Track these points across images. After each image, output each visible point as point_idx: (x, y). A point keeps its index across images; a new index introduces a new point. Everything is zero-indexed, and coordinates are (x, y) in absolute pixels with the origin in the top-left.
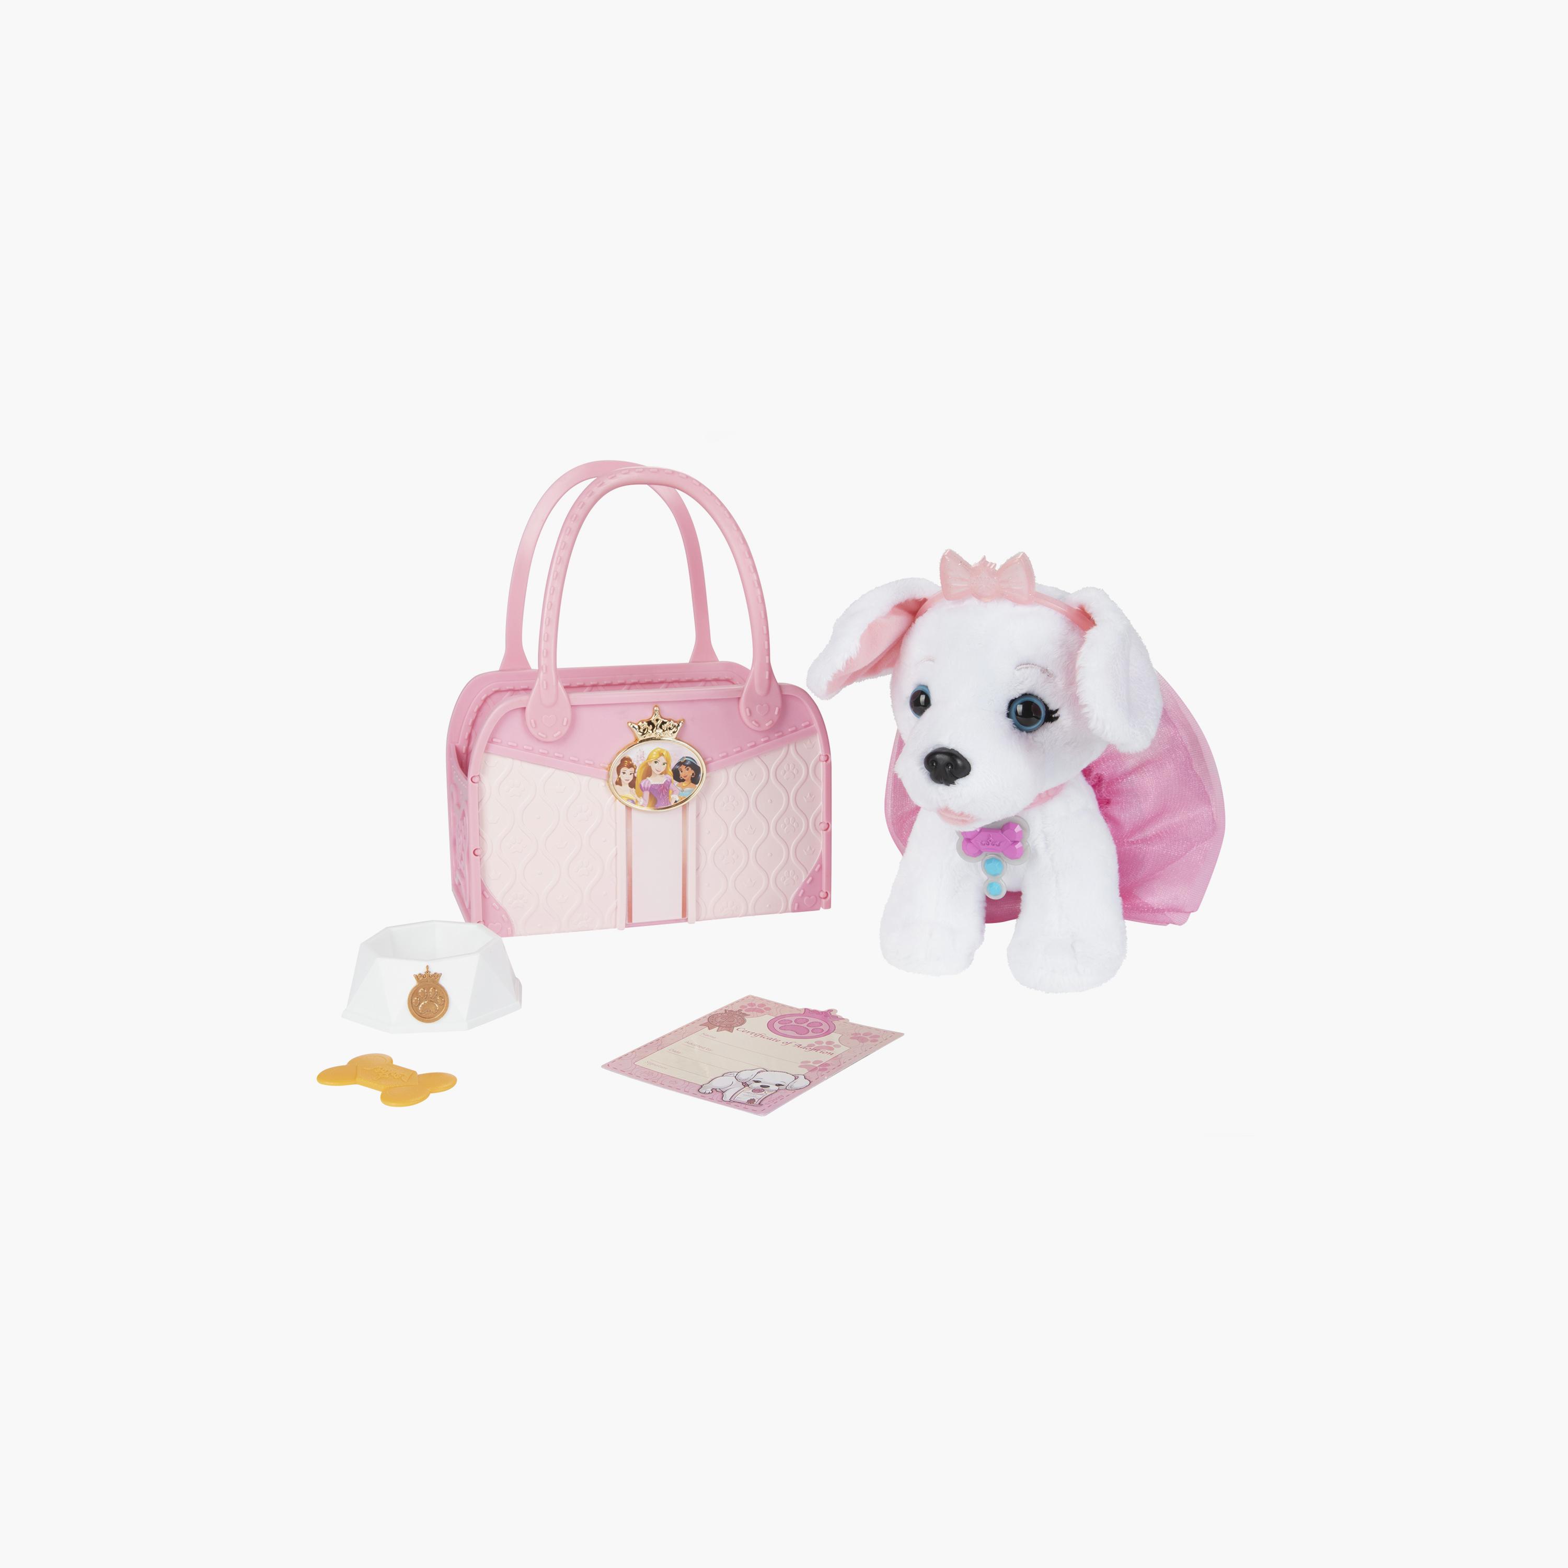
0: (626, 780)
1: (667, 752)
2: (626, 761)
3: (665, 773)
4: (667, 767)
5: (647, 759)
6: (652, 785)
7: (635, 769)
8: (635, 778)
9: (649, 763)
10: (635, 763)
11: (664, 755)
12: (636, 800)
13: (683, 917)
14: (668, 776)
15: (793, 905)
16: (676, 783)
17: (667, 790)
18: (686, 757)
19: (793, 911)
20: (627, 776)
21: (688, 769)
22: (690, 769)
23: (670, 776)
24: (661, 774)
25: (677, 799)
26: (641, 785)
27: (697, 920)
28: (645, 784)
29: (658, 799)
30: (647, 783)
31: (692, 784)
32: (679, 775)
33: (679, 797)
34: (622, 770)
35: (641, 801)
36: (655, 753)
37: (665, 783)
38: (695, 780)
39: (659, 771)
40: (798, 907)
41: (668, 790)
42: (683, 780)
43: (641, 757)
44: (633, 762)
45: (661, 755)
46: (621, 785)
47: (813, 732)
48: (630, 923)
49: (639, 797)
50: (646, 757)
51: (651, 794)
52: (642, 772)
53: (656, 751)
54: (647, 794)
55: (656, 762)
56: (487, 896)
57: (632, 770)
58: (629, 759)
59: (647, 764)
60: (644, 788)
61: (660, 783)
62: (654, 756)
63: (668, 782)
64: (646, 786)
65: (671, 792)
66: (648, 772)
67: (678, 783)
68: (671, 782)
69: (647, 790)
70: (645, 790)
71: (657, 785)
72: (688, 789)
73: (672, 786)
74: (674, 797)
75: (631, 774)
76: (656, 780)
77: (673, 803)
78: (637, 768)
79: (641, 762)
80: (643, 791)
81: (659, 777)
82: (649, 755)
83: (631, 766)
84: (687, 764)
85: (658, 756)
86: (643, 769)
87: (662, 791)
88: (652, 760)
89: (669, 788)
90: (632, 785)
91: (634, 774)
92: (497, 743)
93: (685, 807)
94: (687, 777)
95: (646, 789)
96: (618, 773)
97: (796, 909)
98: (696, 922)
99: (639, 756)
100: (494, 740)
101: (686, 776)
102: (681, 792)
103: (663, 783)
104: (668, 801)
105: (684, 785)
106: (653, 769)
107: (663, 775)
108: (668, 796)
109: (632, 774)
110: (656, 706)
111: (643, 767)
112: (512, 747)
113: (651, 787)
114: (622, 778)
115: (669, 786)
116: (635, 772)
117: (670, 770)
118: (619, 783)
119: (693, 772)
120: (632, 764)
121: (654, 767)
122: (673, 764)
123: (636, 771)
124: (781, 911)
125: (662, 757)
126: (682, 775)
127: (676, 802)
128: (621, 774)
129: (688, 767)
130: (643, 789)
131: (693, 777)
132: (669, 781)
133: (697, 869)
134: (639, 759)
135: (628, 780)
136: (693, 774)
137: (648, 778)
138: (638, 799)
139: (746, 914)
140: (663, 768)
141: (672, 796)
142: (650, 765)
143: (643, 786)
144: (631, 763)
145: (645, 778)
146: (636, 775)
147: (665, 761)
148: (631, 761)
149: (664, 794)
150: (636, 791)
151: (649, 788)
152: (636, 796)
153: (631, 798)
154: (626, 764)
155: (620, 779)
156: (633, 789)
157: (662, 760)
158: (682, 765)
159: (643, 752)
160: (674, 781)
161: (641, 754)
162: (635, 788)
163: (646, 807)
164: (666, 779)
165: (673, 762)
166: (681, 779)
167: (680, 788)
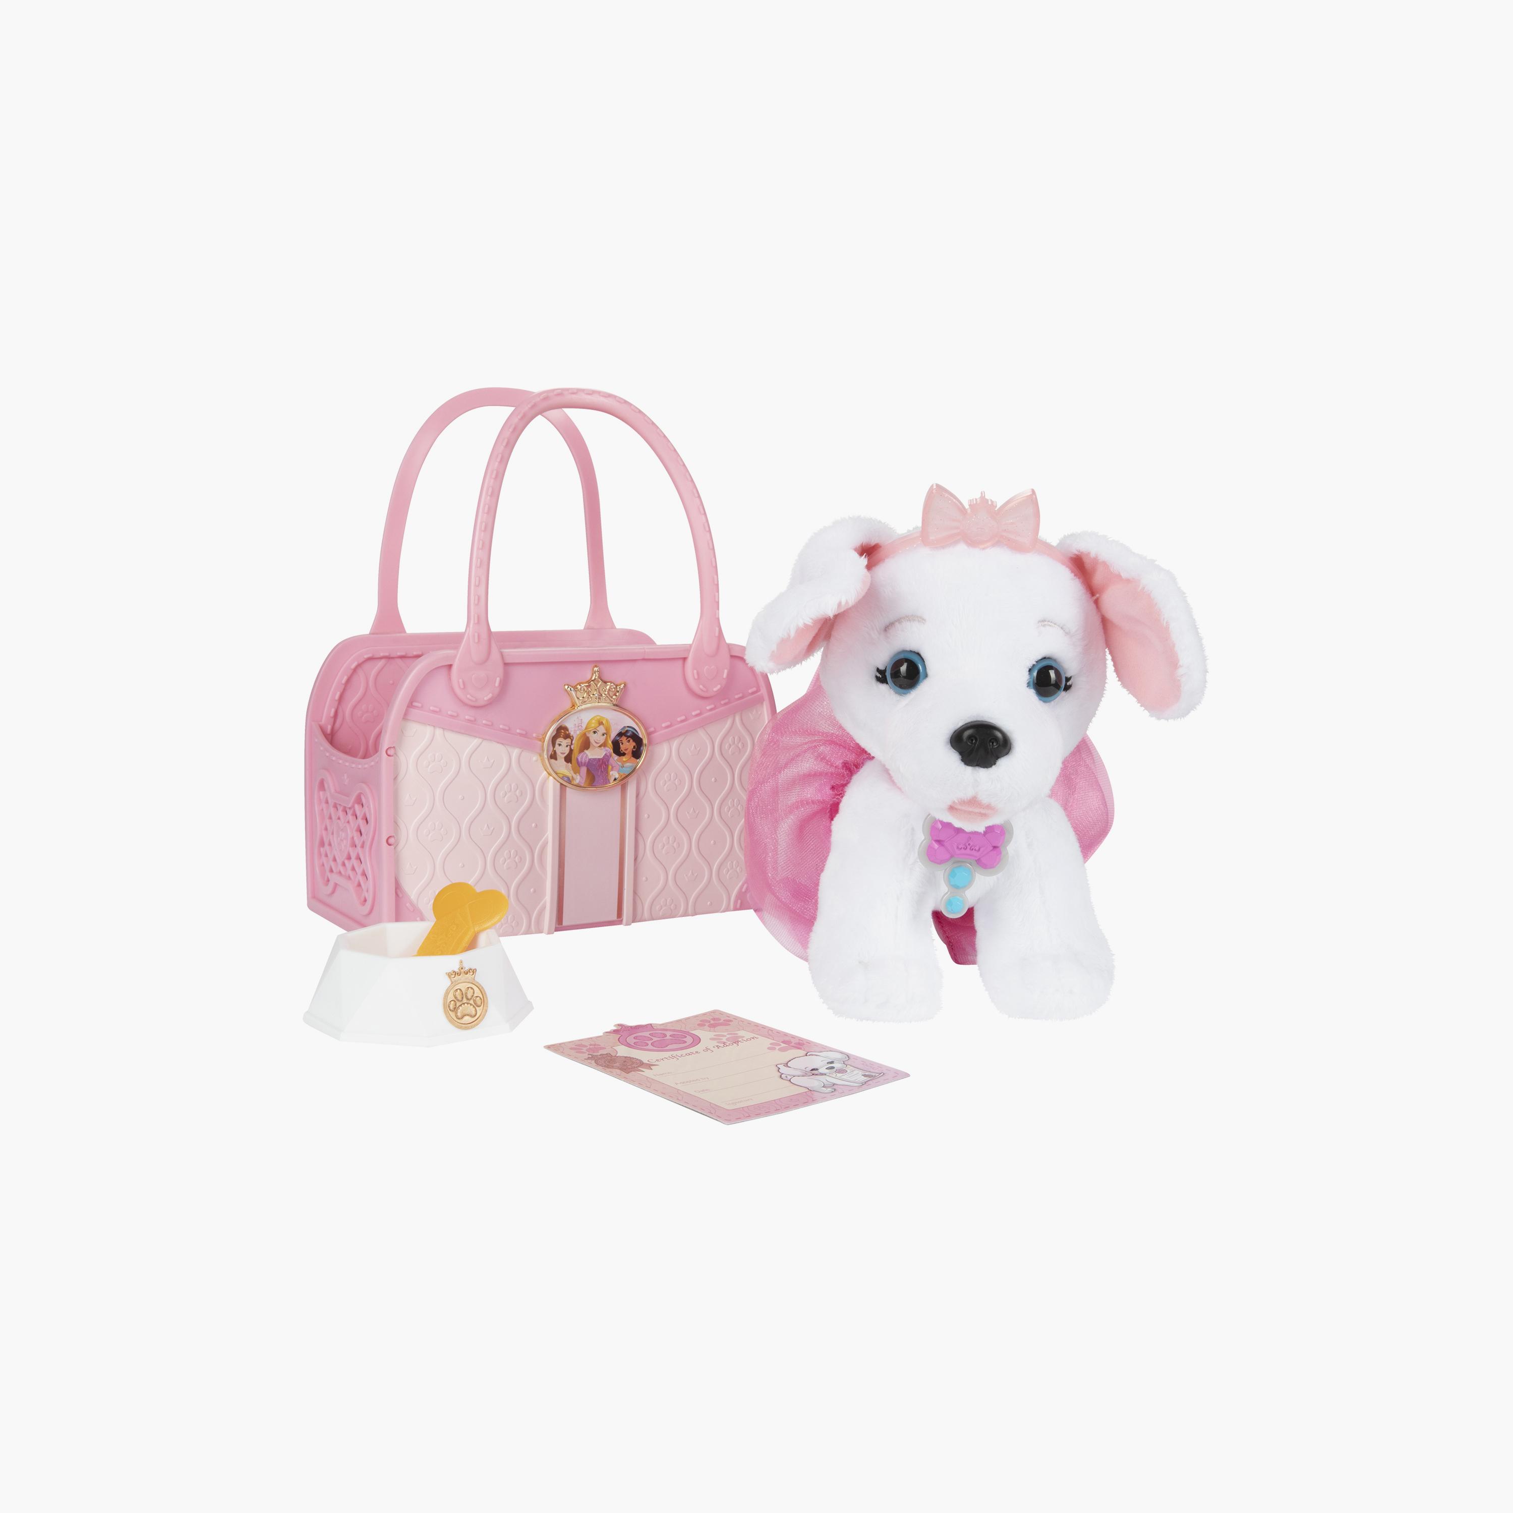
0: (562, 753)
1: (607, 720)
2: (563, 731)
3: (604, 745)
4: (606, 738)
5: (586, 728)
6: (590, 759)
7: (572, 741)
8: (571, 750)
9: (587, 733)
10: (572, 733)
11: (603, 725)
12: (572, 777)
13: (617, 918)
14: (607, 749)
15: (736, 902)
16: (616, 757)
17: (606, 765)
18: (628, 727)
19: (735, 909)
20: (562, 749)
21: (629, 741)
22: (631, 741)
23: (609, 749)
24: (600, 746)
25: (617, 776)
26: (577, 759)
27: (633, 921)
29: (596, 776)
30: (584, 757)
32: (619, 748)
33: (619, 774)
34: (558, 741)
35: (577, 779)
36: (593, 721)
37: (604, 757)
38: (636, 754)
39: (599, 743)
40: (741, 904)
42: (624, 754)
43: (579, 726)
44: (570, 731)
45: (601, 723)
47: (760, 700)
48: (561, 926)
49: (575, 773)
50: (584, 726)
51: (588, 771)
52: (579, 745)
53: (596, 719)
54: (584, 770)
55: (595, 732)
56: (401, 895)
57: (569, 741)
58: (566, 729)
59: (585, 734)
60: (582, 763)
61: (599, 757)
62: (593, 725)
63: (608, 756)
64: (583, 761)
65: (610, 767)
66: (586, 744)
67: (619, 757)
69: (584, 765)
70: (582, 766)
71: (595, 759)
72: (628, 764)
73: (611, 760)
74: (614, 774)
75: (567, 746)
76: (595, 754)
77: (611, 782)
78: (574, 739)
79: (578, 732)
80: (580, 766)
81: (598, 750)
82: (588, 724)
83: (567, 736)
84: (629, 734)
85: (597, 725)
86: (581, 740)
87: (600, 766)
88: (590, 729)
90: (568, 759)
91: (570, 746)
92: (417, 707)
93: (624, 788)
94: (628, 750)
96: (554, 745)
97: (738, 906)
98: (632, 924)
99: (577, 725)
100: (415, 704)
101: (626, 750)
102: (621, 768)
103: (601, 757)
104: (606, 779)
105: (624, 760)
106: (592, 741)
107: (602, 747)
108: (607, 773)
110: (596, 666)
111: (580, 738)
112: (434, 712)
113: (589, 761)
114: (557, 751)
116: (572, 744)
117: (610, 742)
118: (553, 756)
119: (634, 744)
120: (569, 734)
121: (593, 738)
122: (613, 734)
123: (573, 742)
124: (721, 910)
125: (601, 726)
126: (623, 748)
127: (615, 779)
128: (557, 746)
129: (629, 739)
130: (580, 764)
131: (634, 750)
133: (636, 859)
134: (577, 729)
135: (564, 753)
136: (634, 747)
138: (575, 776)
139: (685, 914)
140: (602, 740)
141: (611, 773)
143: (579, 760)
144: (567, 732)
145: (583, 751)
146: (572, 747)
147: (605, 732)
148: (568, 730)
149: (603, 770)
150: (572, 767)
151: (587, 763)
152: (572, 772)
153: (567, 774)
154: (562, 734)
155: (555, 752)
156: (569, 764)
157: (602, 729)
158: (623, 736)
159: (582, 720)
160: (614, 755)
161: (580, 722)
162: (571, 763)
163: (582, 785)
164: (605, 753)
165: (614, 733)
166: (622, 752)
167: (620, 764)
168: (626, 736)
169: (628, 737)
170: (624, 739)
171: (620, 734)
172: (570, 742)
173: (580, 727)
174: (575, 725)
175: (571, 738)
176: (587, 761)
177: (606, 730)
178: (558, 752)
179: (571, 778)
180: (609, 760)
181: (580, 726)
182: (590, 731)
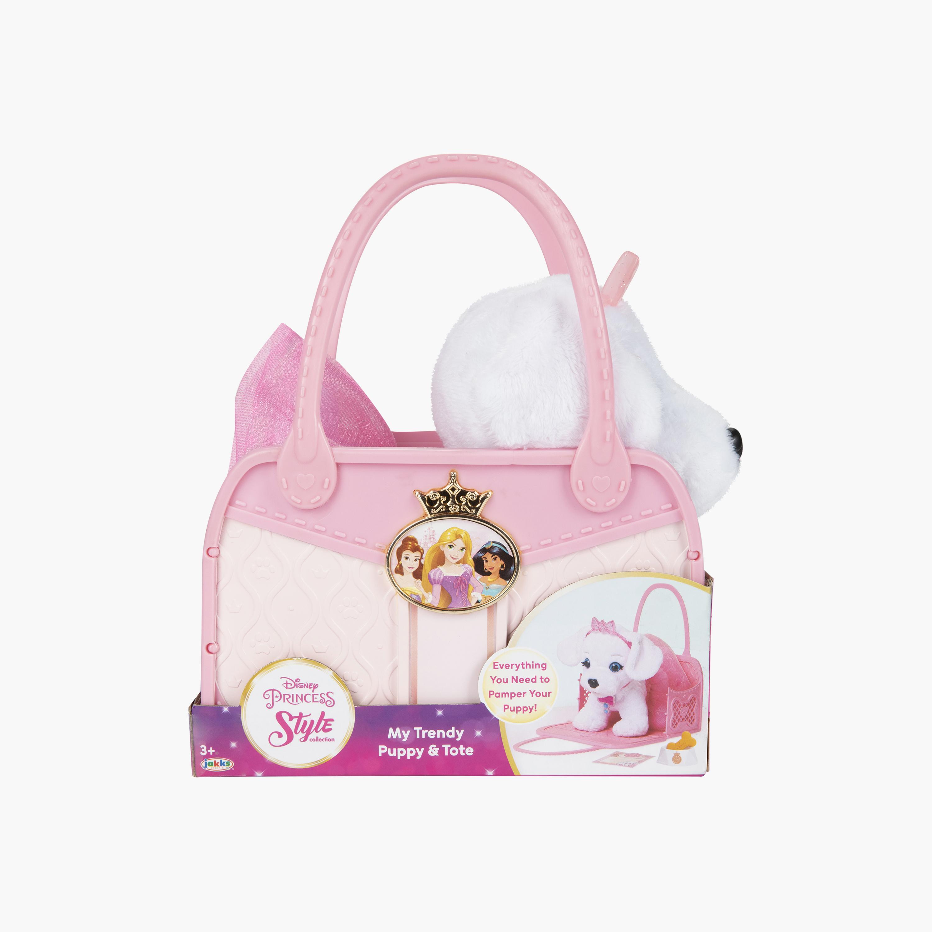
0: (410, 568)
1: (466, 533)
2: (410, 543)
3: (463, 561)
4: (466, 553)
5: (439, 541)
6: (445, 577)
7: (422, 554)
8: (421, 565)
9: (441, 547)
10: (422, 546)
11: (462, 538)
12: (423, 595)
14: (467, 566)
16: (479, 576)
17: (465, 585)
18: (493, 542)
20: (410, 562)
21: (495, 559)
22: (498, 559)
23: (470, 567)
24: (458, 563)
25: (480, 598)
26: (429, 576)
28: (435, 574)
29: (453, 597)
30: (438, 573)
31: (500, 579)
32: (483, 566)
33: (482, 595)
34: (405, 554)
35: (430, 599)
36: (449, 534)
37: (463, 575)
38: (506, 575)
39: (456, 559)
41: (467, 586)
42: (489, 574)
43: (430, 538)
44: (419, 543)
45: (458, 536)
46: (402, 574)
49: (426, 591)
50: (437, 538)
51: (443, 589)
52: (431, 561)
53: (452, 531)
54: (437, 588)
55: (451, 546)
57: (418, 554)
58: (414, 540)
59: (438, 547)
60: (434, 580)
61: (457, 575)
62: (449, 538)
63: (468, 575)
64: (436, 579)
65: (471, 588)
66: (440, 560)
67: (482, 576)
68: (472, 574)
69: (438, 583)
70: (435, 583)
71: (452, 577)
72: (495, 585)
73: (472, 579)
74: (475, 596)
75: (416, 560)
76: (451, 570)
77: (473, 604)
78: (425, 553)
79: (430, 545)
80: (432, 584)
81: (456, 567)
82: (442, 537)
83: (416, 549)
84: (495, 551)
85: (454, 538)
86: (433, 555)
87: (458, 585)
88: (444, 543)
89: (468, 582)
90: (417, 574)
91: (420, 560)
92: (240, 506)
93: (492, 609)
94: (495, 569)
95: (436, 581)
96: (399, 557)
99: (428, 537)
100: (237, 502)
101: (492, 568)
102: (485, 589)
103: (460, 575)
104: (467, 600)
105: (489, 580)
106: (447, 555)
107: (461, 564)
108: (467, 593)
109: (418, 560)
110: (453, 471)
111: (432, 552)
112: (259, 513)
113: (443, 579)
114: (403, 565)
115: (469, 580)
116: (422, 557)
117: (471, 559)
118: (400, 570)
119: (502, 562)
120: (418, 547)
121: (448, 553)
122: (475, 550)
123: (424, 556)
125: (459, 540)
126: (487, 566)
127: (478, 602)
128: (403, 559)
129: (496, 556)
130: (432, 582)
131: (502, 569)
132: (469, 572)
134: (427, 541)
135: (413, 568)
136: (502, 566)
137: (439, 567)
138: (425, 594)
140: (460, 555)
141: (472, 594)
142: (442, 550)
143: (432, 577)
144: (416, 545)
145: (436, 567)
146: (422, 561)
147: (463, 546)
148: (417, 542)
149: (461, 590)
150: (422, 584)
151: (441, 581)
152: (422, 590)
153: (416, 592)
154: (410, 546)
155: (401, 566)
156: (419, 581)
157: (459, 543)
158: (488, 553)
159: (434, 531)
160: (476, 574)
161: (431, 534)
162: (421, 580)
163: (436, 605)
164: (464, 571)
165: (475, 548)
166: (486, 571)
167: (483, 584)
168: (491, 553)
169: (494, 554)
170: (488, 556)
171: (484, 550)
172: (420, 555)
173: (432, 540)
174: (426, 536)
175: (420, 551)
176: (442, 578)
177: (466, 545)
178: (405, 566)
179: (421, 597)
180: (469, 579)
181: (432, 537)
182: (445, 544)
